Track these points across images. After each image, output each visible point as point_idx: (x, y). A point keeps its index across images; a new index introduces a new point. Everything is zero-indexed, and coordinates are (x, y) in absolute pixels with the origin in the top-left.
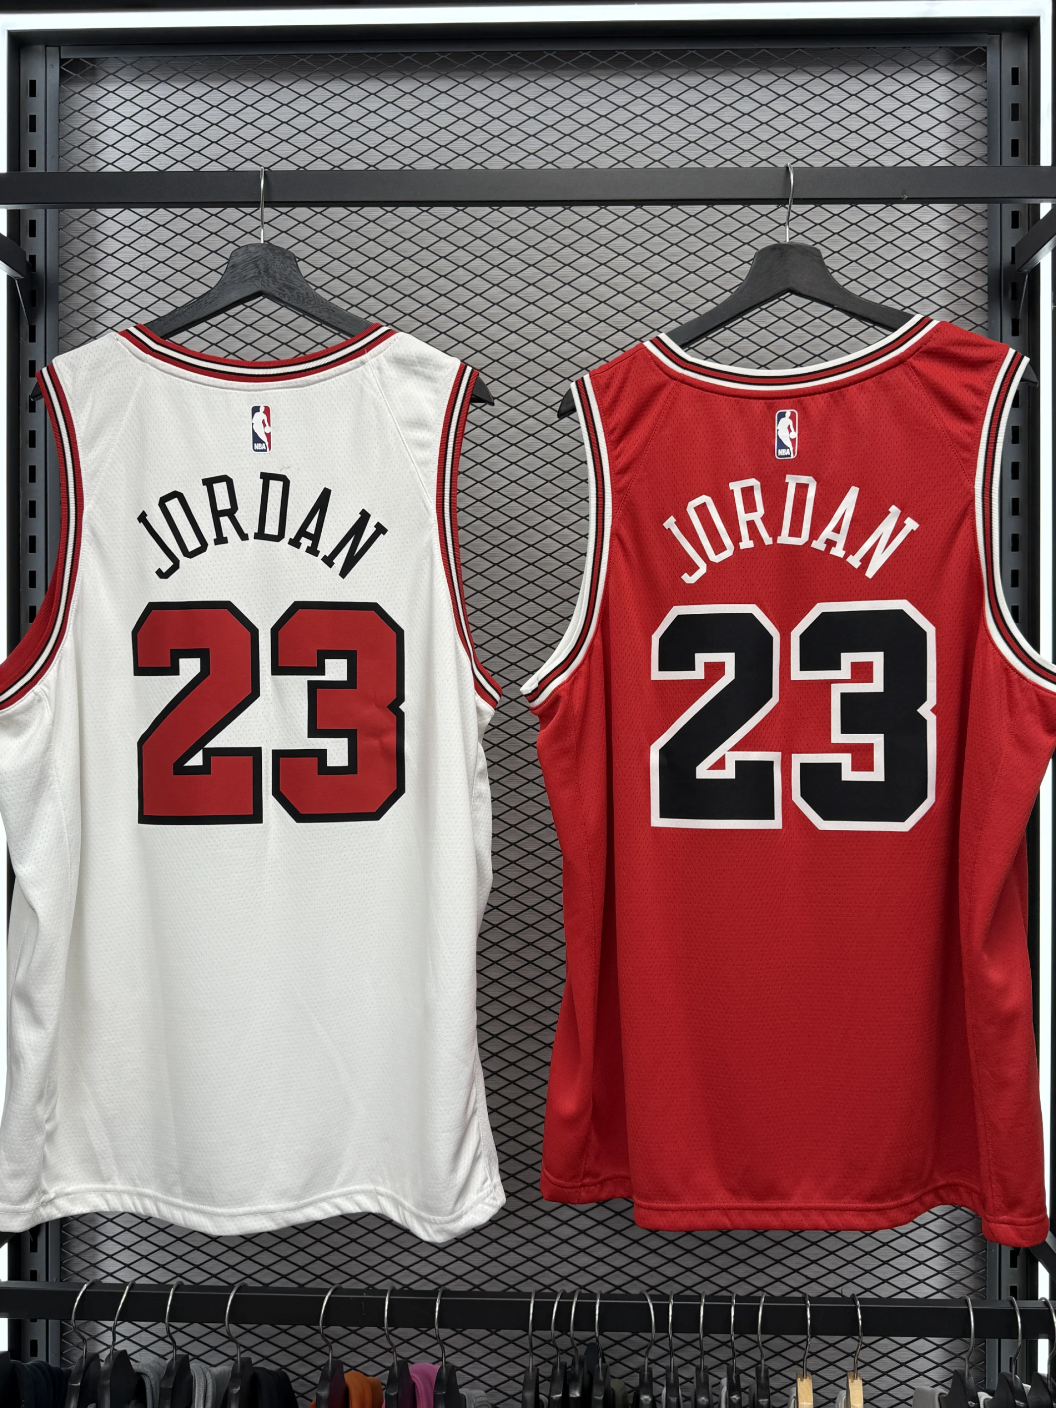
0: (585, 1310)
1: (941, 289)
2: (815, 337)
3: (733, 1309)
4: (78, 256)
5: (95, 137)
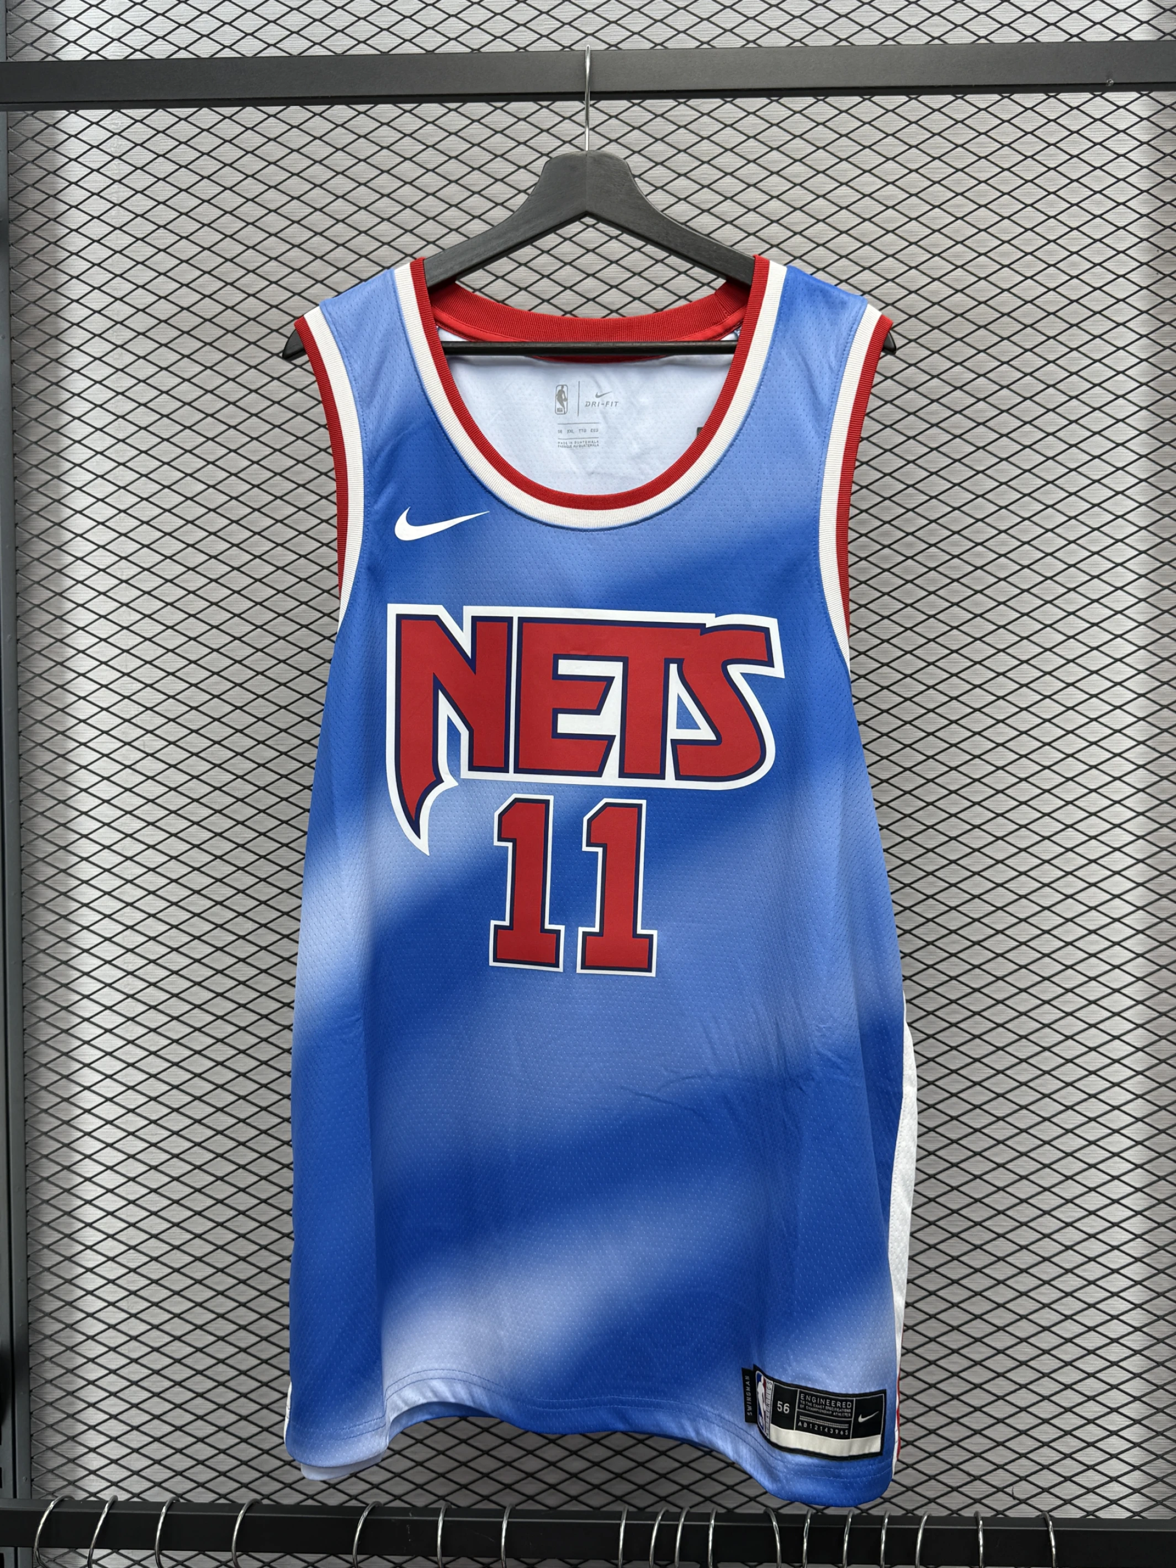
0: (695, 1535)
1: (1142, 216)
2: (980, 279)
3: (884, 1532)
4: (33, 186)
5: (53, 32)
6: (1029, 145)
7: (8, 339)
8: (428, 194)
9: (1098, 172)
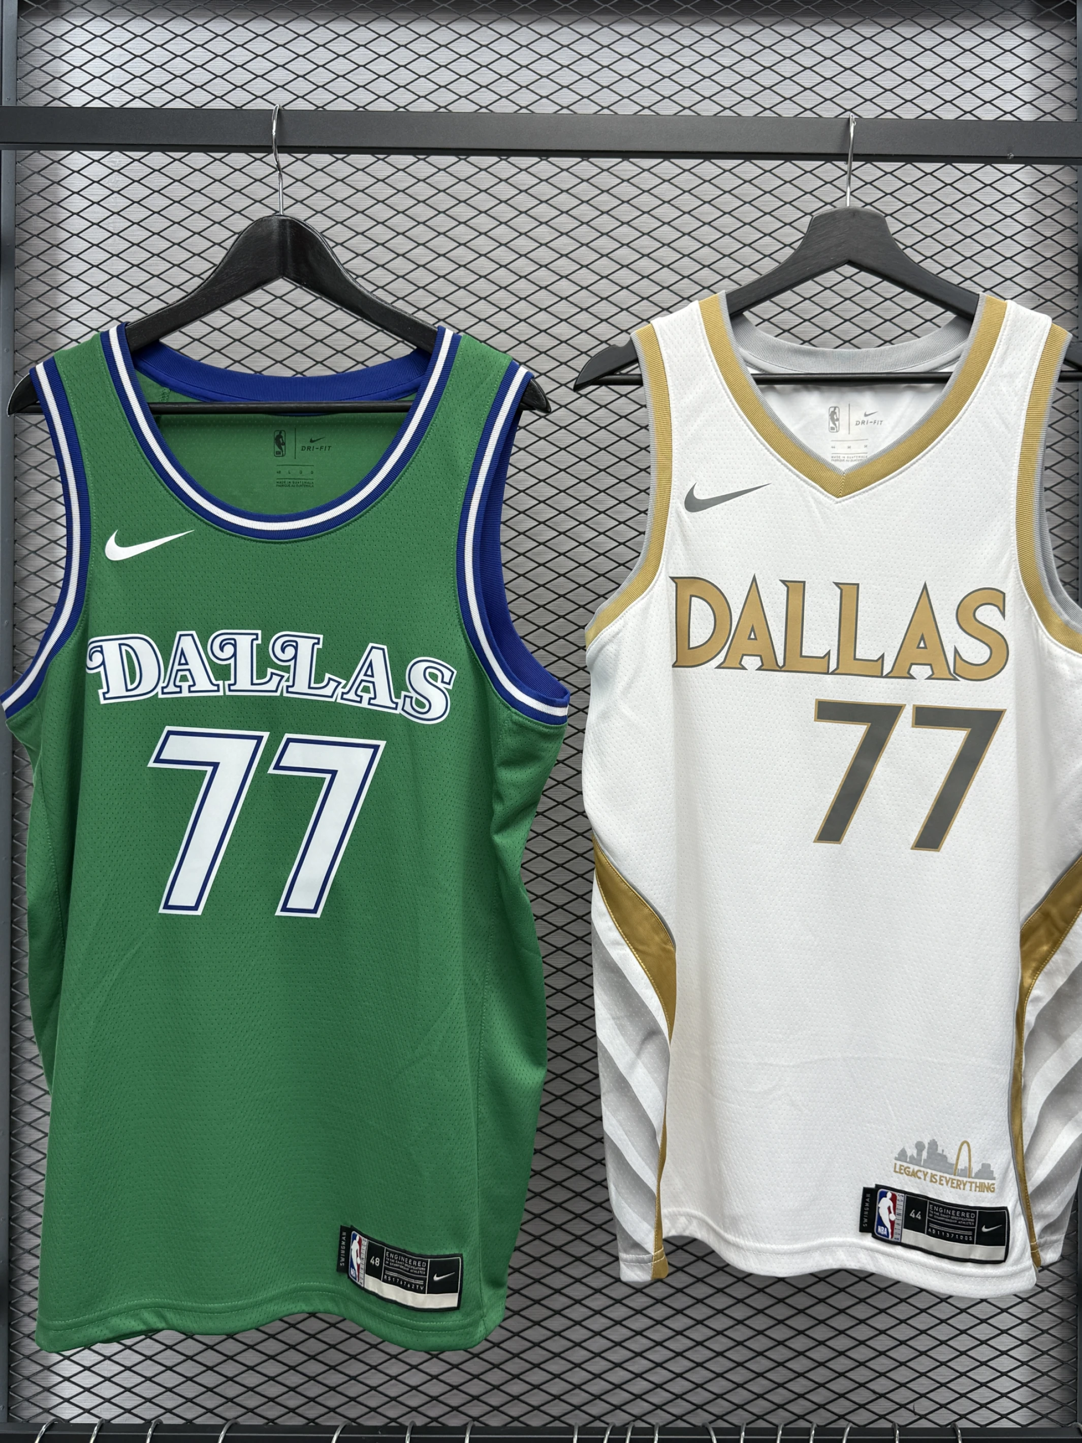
6: (929, 205)
7: (11, 352)
8: (398, 234)
9: (988, 230)
